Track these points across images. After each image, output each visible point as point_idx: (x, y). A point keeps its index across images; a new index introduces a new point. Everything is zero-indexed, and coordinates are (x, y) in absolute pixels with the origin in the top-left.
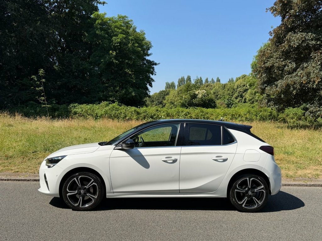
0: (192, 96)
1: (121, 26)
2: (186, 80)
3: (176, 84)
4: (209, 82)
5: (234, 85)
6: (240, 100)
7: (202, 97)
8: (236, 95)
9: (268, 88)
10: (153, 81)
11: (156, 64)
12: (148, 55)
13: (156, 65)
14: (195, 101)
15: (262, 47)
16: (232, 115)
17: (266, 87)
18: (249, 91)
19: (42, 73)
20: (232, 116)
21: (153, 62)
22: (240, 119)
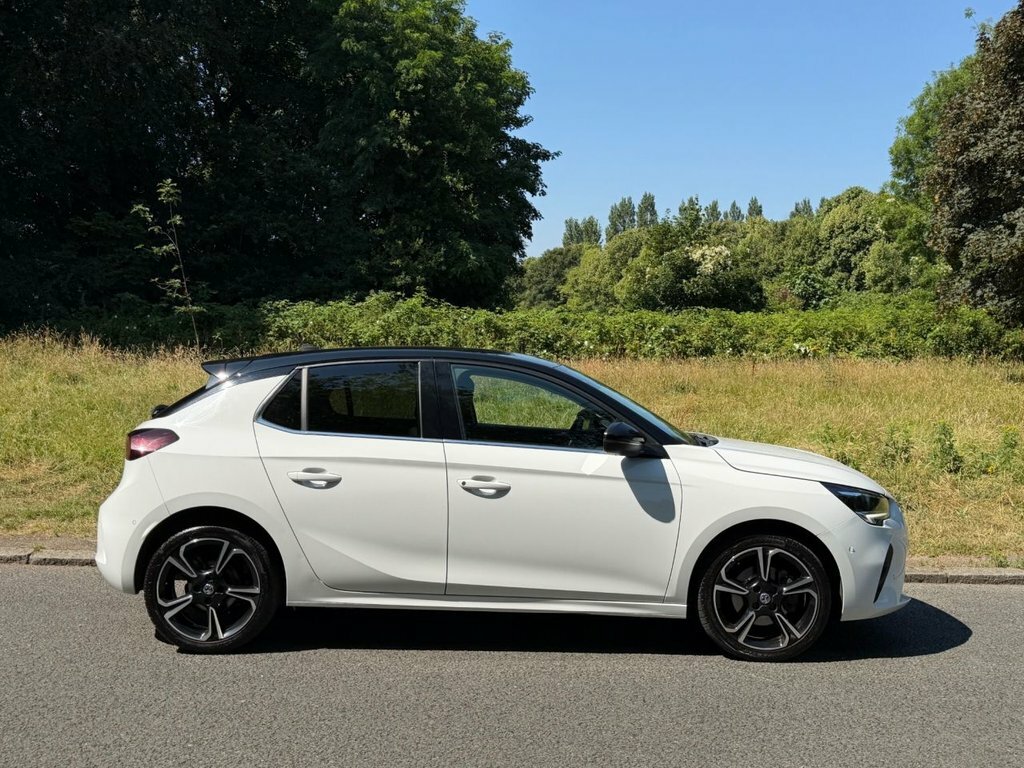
0: (680, 267)
1: (427, 19)
2: (636, 210)
3: (604, 224)
4: (722, 217)
5: (819, 227)
6: (841, 280)
7: (715, 272)
8: (826, 261)
9: (978, 237)
10: (537, 215)
11: (546, 156)
12: (519, 123)
13: (548, 160)
14: (688, 286)
15: (933, 86)
16: (836, 335)
17: (969, 231)
18: (875, 247)
19: (172, 195)
20: (834, 339)
21: (536, 146)
22: (863, 348)
